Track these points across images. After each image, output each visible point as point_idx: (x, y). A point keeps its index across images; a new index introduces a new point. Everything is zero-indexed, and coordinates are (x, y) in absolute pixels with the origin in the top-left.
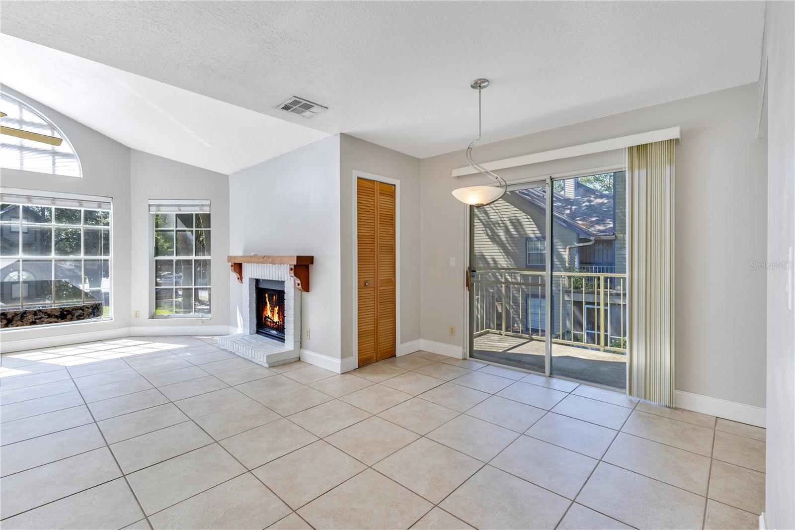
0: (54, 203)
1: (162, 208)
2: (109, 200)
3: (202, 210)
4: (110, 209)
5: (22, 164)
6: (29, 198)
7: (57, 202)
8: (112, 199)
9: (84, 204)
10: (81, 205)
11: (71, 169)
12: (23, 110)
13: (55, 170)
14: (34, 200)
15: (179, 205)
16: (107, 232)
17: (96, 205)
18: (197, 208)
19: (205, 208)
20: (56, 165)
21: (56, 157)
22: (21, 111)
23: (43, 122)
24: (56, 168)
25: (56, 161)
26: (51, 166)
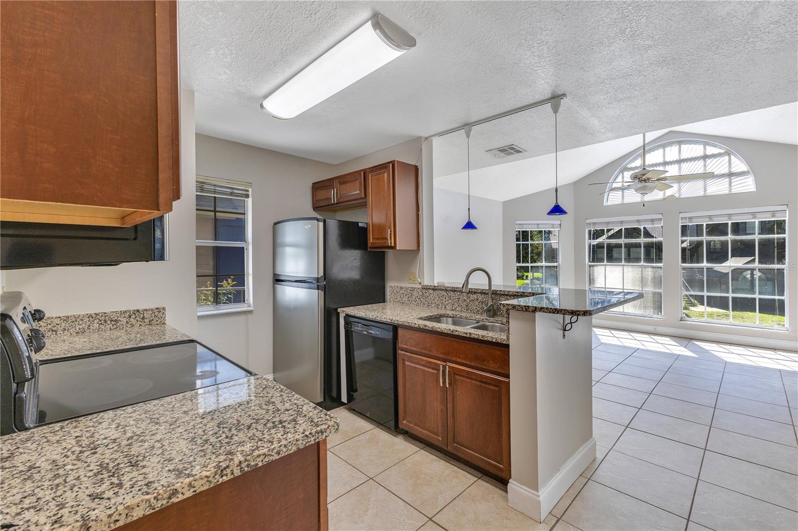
0: (730, 219)
2: (784, 208)
4: (786, 217)
5: (705, 190)
6: (710, 217)
7: (733, 218)
8: (787, 207)
9: (758, 215)
10: (755, 217)
11: (747, 185)
12: (707, 147)
13: (731, 189)
14: (714, 219)
16: (783, 240)
17: (769, 215)
20: (733, 184)
21: (732, 178)
22: (705, 148)
23: (722, 151)
24: (732, 188)
25: (732, 181)
26: (727, 186)
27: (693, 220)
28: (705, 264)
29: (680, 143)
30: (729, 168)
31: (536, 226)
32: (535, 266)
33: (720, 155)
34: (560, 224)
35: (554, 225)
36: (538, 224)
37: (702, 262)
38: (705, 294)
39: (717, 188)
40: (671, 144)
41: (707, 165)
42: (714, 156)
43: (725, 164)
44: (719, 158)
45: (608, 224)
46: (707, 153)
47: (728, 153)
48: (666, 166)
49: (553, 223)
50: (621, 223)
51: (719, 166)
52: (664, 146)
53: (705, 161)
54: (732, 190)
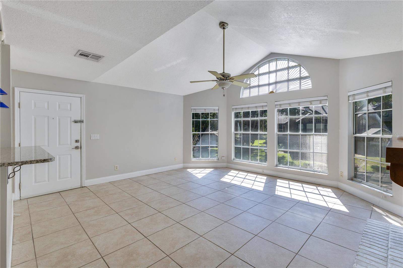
1: (356, 97)
2: (326, 98)
3: (385, 92)
5: (288, 88)
6: (291, 104)
8: (328, 97)
9: (313, 103)
11: (307, 85)
15: (368, 92)
16: (326, 118)
17: (319, 102)
18: (381, 91)
19: (388, 90)
20: (302, 84)
21: (301, 80)
22: (288, 63)
23: (296, 64)
24: (301, 86)
25: (301, 82)
26: (299, 85)
27: (282, 106)
28: (289, 133)
29: (277, 60)
30: (300, 75)
31: (204, 110)
32: (203, 134)
33: (295, 67)
34: (219, 109)
35: (214, 109)
36: (205, 109)
37: (287, 131)
38: (289, 150)
39: (294, 86)
40: (272, 61)
41: (289, 72)
42: (293, 67)
43: (298, 72)
44: (295, 68)
45: (242, 109)
46: (289, 66)
47: (299, 66)
48: (270, 74)
49: (214, 108)
50: (248, 108)
51: (295, 73)
52: (269, 62)
53: (288, 71)
54: (301, 88)
